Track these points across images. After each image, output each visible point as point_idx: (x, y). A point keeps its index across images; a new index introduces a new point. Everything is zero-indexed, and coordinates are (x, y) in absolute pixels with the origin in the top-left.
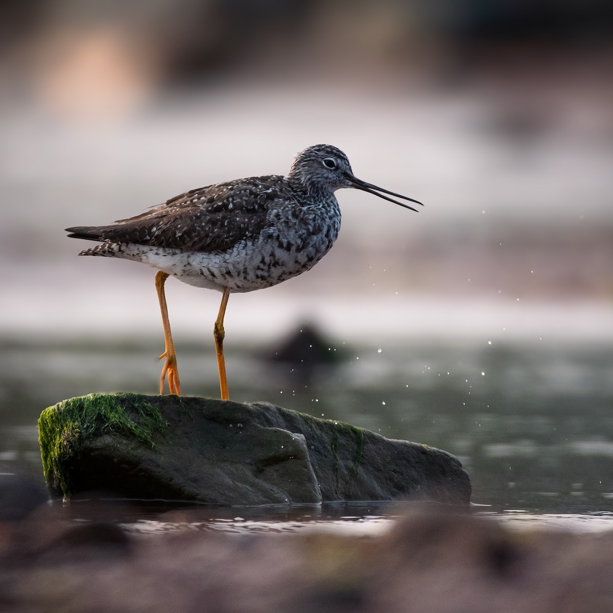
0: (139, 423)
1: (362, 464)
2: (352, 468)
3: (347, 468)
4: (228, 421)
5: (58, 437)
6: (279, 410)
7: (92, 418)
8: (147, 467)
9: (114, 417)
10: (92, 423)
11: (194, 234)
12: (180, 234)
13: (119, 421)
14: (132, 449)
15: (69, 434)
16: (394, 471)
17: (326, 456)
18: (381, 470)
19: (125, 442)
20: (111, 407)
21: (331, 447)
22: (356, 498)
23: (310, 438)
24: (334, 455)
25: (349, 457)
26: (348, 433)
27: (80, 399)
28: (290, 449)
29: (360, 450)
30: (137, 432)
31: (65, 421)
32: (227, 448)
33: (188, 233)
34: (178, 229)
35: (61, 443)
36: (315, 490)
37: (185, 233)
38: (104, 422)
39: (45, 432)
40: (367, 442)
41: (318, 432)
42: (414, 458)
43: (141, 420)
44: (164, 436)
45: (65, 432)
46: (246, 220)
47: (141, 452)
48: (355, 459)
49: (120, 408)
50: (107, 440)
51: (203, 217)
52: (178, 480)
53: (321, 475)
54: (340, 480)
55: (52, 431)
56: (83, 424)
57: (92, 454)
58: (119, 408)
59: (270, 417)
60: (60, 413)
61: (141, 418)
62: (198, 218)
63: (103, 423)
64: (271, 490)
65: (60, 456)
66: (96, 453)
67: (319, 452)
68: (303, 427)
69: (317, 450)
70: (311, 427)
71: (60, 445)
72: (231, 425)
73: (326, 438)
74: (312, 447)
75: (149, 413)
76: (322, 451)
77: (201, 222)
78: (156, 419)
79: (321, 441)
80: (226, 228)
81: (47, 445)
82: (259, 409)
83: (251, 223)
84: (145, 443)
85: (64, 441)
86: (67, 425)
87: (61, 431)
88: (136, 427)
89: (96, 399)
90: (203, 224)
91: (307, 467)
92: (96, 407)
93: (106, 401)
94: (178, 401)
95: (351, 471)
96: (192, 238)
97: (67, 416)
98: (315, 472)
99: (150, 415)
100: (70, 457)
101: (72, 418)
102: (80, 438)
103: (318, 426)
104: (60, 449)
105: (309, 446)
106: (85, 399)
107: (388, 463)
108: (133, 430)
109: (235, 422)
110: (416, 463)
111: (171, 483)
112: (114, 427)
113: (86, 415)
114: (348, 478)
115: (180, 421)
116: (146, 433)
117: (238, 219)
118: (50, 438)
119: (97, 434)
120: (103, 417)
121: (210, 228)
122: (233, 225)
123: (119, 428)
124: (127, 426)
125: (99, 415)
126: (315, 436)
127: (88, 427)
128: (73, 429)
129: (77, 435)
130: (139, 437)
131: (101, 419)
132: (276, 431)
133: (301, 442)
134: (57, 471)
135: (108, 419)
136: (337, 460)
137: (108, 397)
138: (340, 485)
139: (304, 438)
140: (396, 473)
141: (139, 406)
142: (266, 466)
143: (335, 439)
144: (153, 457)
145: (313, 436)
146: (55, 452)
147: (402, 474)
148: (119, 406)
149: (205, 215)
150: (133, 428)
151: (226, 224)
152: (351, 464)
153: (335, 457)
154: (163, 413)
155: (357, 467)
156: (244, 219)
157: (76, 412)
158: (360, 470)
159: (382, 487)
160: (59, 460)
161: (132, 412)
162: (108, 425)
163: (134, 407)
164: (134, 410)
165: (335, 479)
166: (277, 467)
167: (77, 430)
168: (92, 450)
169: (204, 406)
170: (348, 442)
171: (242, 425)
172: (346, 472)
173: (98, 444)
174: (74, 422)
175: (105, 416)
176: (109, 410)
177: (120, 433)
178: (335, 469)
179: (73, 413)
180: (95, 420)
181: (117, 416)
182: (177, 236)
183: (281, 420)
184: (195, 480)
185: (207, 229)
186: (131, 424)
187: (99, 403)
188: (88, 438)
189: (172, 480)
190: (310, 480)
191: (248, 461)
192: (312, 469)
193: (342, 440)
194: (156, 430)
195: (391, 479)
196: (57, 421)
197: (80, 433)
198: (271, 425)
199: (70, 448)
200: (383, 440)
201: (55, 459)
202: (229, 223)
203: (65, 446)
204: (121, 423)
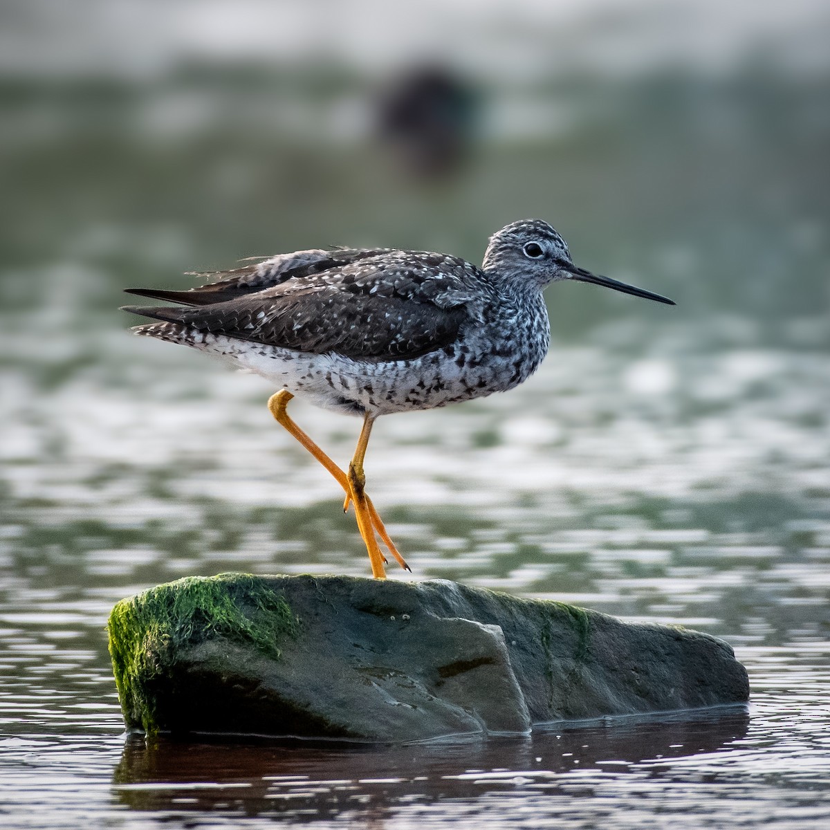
0: (257, 621)
1: (588, 662)
2: (574, 670)
3: (566, 670)
4: (388, 611)
5: (138, 644)
6: (463, 589)
7: (188, 615)
8: (272, 687)
9: (219, 614)
10: (187, 624)
11: (319, 329)
12: (299, 327)
13: (228, 619)
14: (249, 660)
15: (154, 642)
16: (636, 669)
17: (533, 655)
18: (615, 670)
19: (237, 650)
20: (215, 598)
21: (542, 639)
22: (582, 714)
23: (510, 630)
24: (546, 650)
25: (568, 653)
26: (565, 617)
27: (169, 587)
28: (482, 650)
29: (584, 642)
30: (254, 635)
31: (148, 621)
32: (389, 651)
33: (311, 326)
34: (297, 318)
35: (142, 654)
36: (520, 710)
37: (306, 325)
38: (205, 622)
39: (118, 637)
40: (593, 629)
41: (522, 619)
42: (664, 648)
43: (261, 616)
44: (294, 639)
45: (147, 638)
46: (400, 318)
47: (262, 667)
48: (577, 656)
49: (228, 599)
50: (210, 649)
51: (336, 305)
52: (319, 705)
53: (528, 683)
54: (556, 689)
55: (129, 636)
56: (174, 626)
57: (189, 670)
58: (226, 599)
59: (449, 601)
60: (140, 610)
61: (260, 612)
62: (328, 305)
63: (203, 623)
64: (456, 713)
65: (144, 674)
66: (196, 668)
67: (524, 649)
68: (499, 613)
69: (520, 647)
70: (511, 613)
71: (141, 657)
72: (393, 617)
73: (533, 628)
74: (514, 642)
75: (271, 604)
76: (528, 647)
77: (332, 313)
78: (281, 614)
79: (525, 632)
80: (369, 327)
81: (123, 656)
82: (433, 590)
83: (406, 324)
84: (267, 651)
85: (146, 652)
86: (150, 628)
87: (141, 637)
88: (252, 627)
89: (192, 587)
90: (335, 316)
91: (507, 676)
92: (192, 599)
93: (207, 589)
94: (313, 584)
95: (572, 674)
96: (315, 334)
97: (150, 614)
98: (519, 679)
99: (273, 608)
100: (157, 675)
101: (157, 617)
102: (172, 649)
103: (521, 609)
104: (142, 663)
105: (508, 641)
106: (175, 587)
107: (626, 658)
108: (249, 632)
109: (399, 613)
110: (667, 655)
111: (309, 709)
112: (220, 629)
113: (178, 613)
114: (567, 685)
115: (317, 615)
116: (268, 636)
117: (387, 315)
118: (125, 647)
119: (195, 641)
120: (204, 614)
121: (343, 323)
122: (379, 322)
123: (227, 630)
124: (239, 626)
125: (198, 610)
126: (517, 625)
127: (182, 630)
128: (160, 633)
129: (166, 643)
130: (257, 641)
131: (200, 616)
132: (460, 623)
133: (497, 638)
134: (138, 695)
135: (211, 617)
136: (551, 659)
137: (209, 584)
138: (556, 697)
139: (501, 631)
140: (637, 672)
141: (255, 595)
142: (447, 676)
143: (547, 628)
144: (280, 671)
145: (515, 626)
146: (134, 668)
147: (647, 674)
148: (226, 596)
149: (340, 303)
150: (249, 629)
151: (369, 320)
152: (571, 664)
153: (547, 655)
154: (290, 603)
155: (581, 667)
156: (397, 316)
157: (163, 607)
158: (586, 672)
159: (618, 695)
160: (141, 681)
161: (246, 604)
162: (211, 626)
163: (248, 596)
164: (249, 601)
165: (548, 687)
166: (463, 677)
167: (166, 635)
168: (188, 664)
169: (351, 590)
170: (566, 631)
171: (408, 617)
172: (564, 677)
173: (198, 655)
174: (161, 622)
175: (206, 612)
176: (211, 603)
177: (229, 636)
178: (549, 674)
179: (158, 609)
180: (192, 619)
181: (224, 612)
182: (295, 329)
183: (466, 606)
184: (342, 704)
185: (340, 324)
186: (245, 623)
187: (197, 592)
188: (182, 646)
189: (308, 704)
190: (513, 694)
191: (421, 670)
192: (514, 678)
193: (556, 628)
194: (282, 630)
195: (630, 682)
196: (136, 622)
197: (171, 639)
198: (452, 614)
199: (157, 661)
200: (617, 624)
201: (135, 678)
202: (374, 319)
203: (149, 660)
204: (230, 621)
